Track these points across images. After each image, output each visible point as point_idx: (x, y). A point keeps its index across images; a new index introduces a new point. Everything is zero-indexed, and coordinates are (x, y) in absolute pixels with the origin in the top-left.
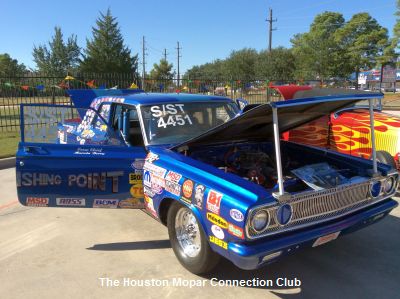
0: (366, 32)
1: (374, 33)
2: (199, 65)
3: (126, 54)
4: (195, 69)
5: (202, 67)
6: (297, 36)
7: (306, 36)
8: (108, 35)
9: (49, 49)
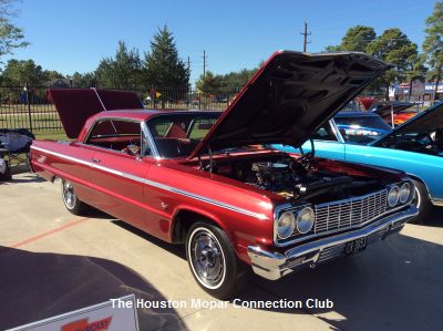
0: (397, 47)
1: (404, 48)
3: (181, 66)
8: (165, 48)
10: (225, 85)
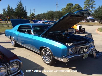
0: (78, 8)
1: (80, 9)
2: (39, 14)
4: (38, 15)
5: (40, 15)
6: (63, 8)
7: (65, 8)
9: (7, 9)
10: (40, 16)
